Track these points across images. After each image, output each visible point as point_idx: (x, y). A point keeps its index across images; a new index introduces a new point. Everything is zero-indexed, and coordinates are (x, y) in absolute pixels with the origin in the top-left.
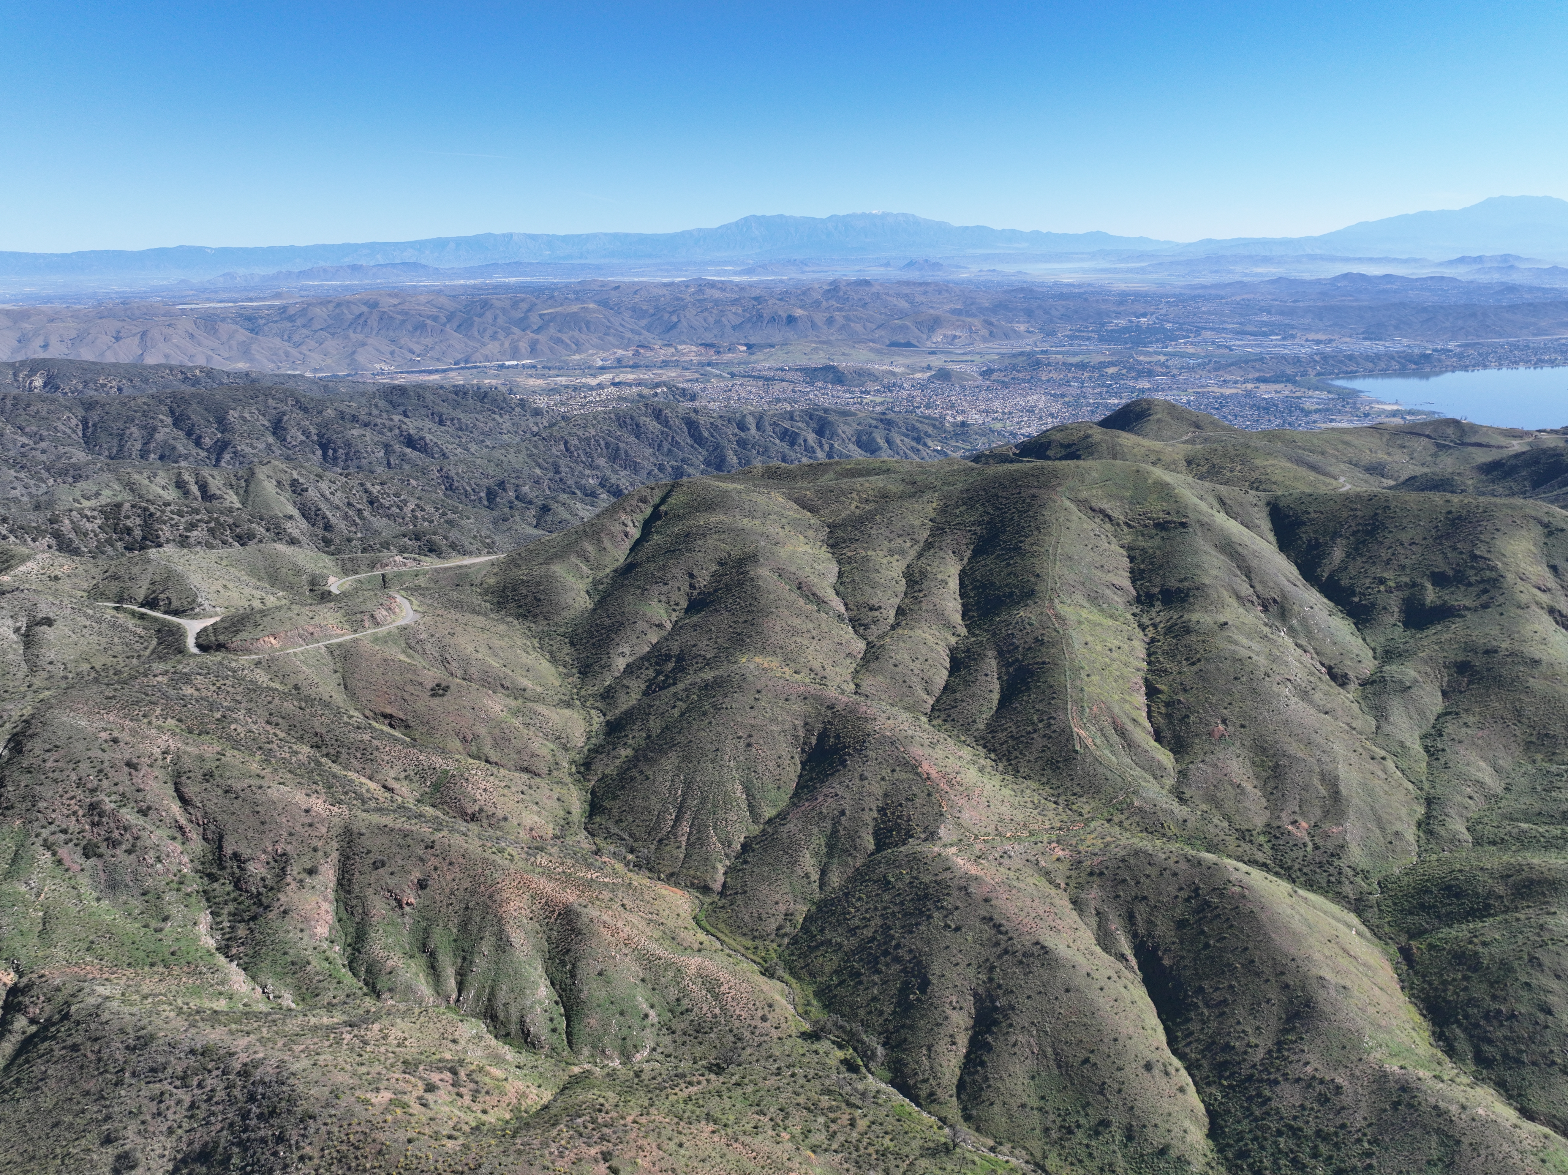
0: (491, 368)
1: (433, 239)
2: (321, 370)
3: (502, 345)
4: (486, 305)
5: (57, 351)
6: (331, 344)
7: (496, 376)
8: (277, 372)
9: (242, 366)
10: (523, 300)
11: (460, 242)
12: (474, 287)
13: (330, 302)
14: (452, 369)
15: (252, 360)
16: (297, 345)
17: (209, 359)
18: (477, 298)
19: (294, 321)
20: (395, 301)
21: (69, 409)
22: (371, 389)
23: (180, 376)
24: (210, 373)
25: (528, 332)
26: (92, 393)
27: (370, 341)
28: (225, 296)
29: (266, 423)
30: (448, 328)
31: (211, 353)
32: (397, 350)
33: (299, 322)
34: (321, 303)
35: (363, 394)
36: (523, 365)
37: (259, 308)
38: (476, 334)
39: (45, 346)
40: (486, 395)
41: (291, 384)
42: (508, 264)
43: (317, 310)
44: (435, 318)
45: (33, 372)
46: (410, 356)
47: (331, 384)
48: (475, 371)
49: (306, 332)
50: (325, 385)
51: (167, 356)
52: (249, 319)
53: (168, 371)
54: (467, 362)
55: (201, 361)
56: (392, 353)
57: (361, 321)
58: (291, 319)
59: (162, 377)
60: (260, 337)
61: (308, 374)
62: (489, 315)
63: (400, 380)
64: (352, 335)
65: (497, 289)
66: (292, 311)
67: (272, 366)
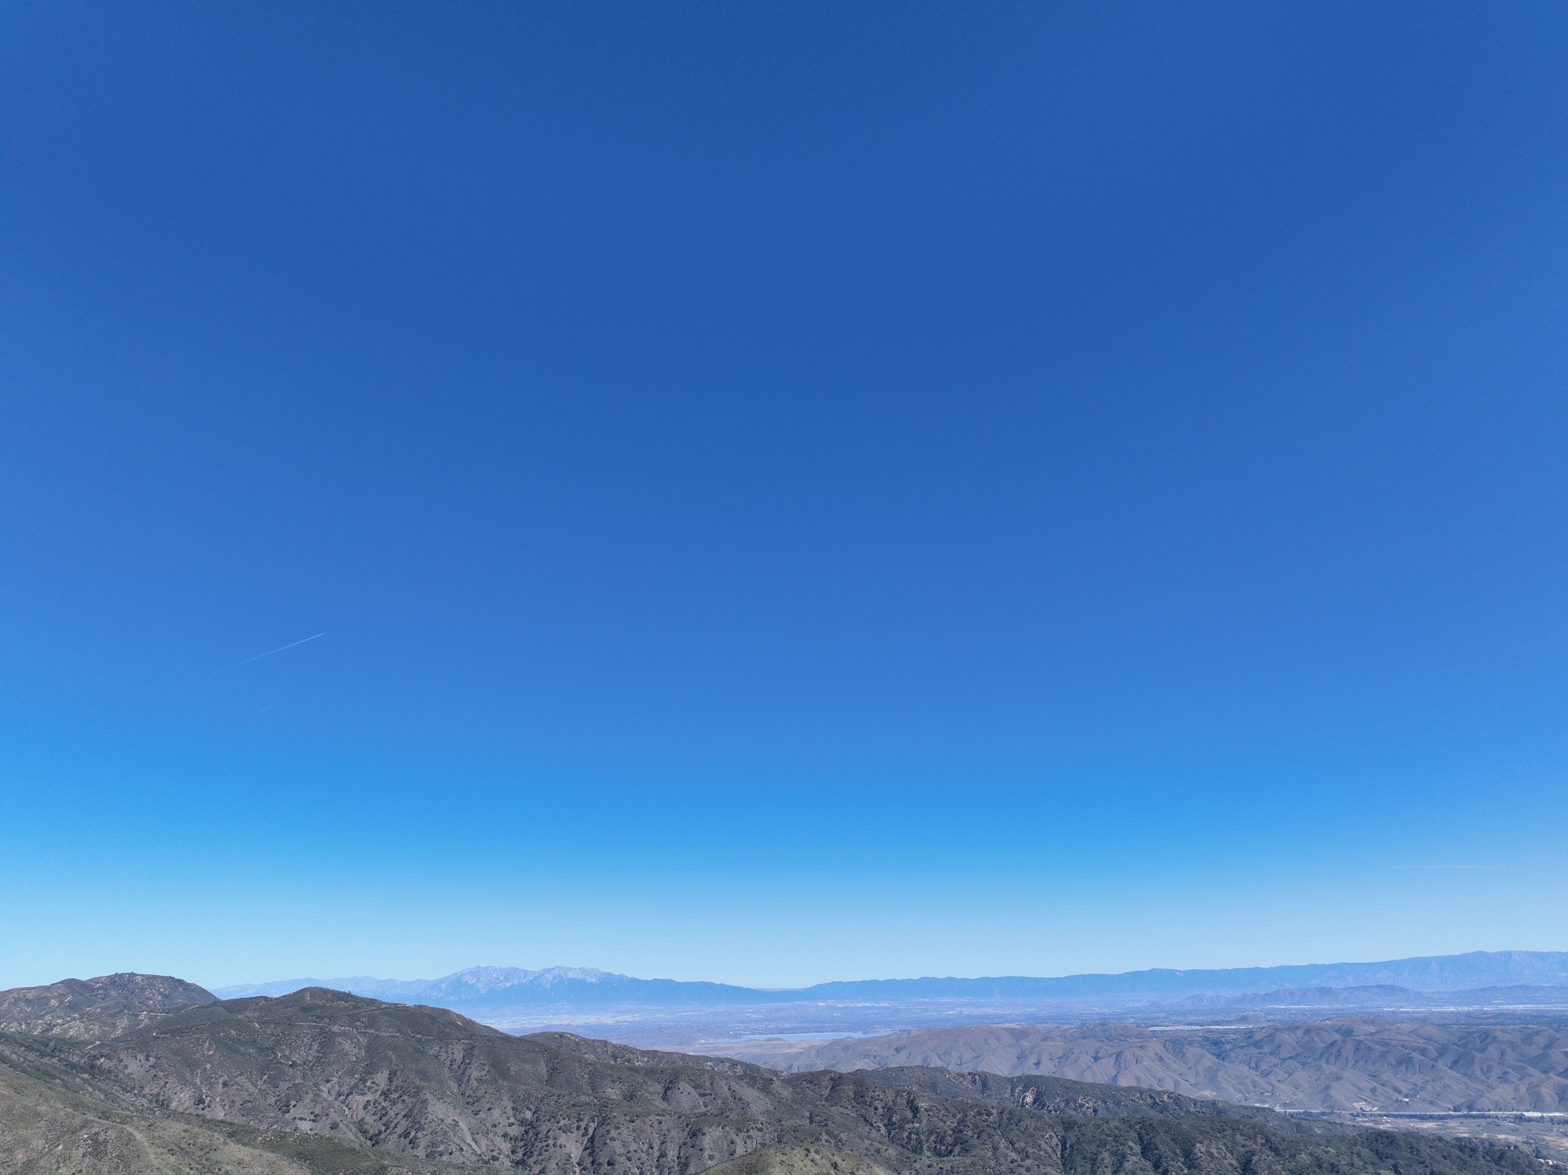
0: (1505, 1119)
1: (1410, 959)
2: (1291, 1105)
3: (1516, 1089)
4: (1486, 1037)
5: (1046, 1069)
6: (1302, 1076)
7: (1514, 1131)
8: (1244, 1103)
9: (1208, 1094)
10: (1538, 1033)
11: (1445, 962)
12: (1468, 1015)
13: (1298, 1028)
14: (1451, 1117)
15: (1218, 1088)
16: (1265, 1074)
17: (1176, 1084)
18: (1474, 1029)
19: (1261, 1047)
20: (1372, 1029)
21: (1052, 1127)
22: (1351, 1133)
23: (1149, 1101)
24: (1177, 1100)
25: (1551, 1074)
26: (1072, 1113)
27: (1345, 1074)
28: (1192, 1018)
29: (1234, 1162)
30: (1440, 1064)
31: (1179, 1078)
32: (1378, 1086)
33: (1266, 1049)
34: (1288, 1029)
35: (1342, 1139)
36: (1552, 1120)
37: (1226, 1032)
38: (1478, 1073)
39: (1037, 1064)
40: (1502, 1155)
41: (1259, 1119)
42: (1510, 988)
43: (1285, 1037)
44: (1423, 1051)
45: (1026, 1089)
46: (1395, 1096)
47: (1304, 1123)
48: (1483, 1122)
49: (1273, 1060)
50: (1298, 1123)
51: (1138, 1079)
52: (1216, 1043)
53: (1138, 1095)
54: (1470, 1108)
55: (1169, 1086)
56: (1373, 1090)
57: (1335, 1050)
58: (1258, 1044)
59: (1133, 1101)
60: (1226, 1064)
61: (1278, 1109)
62: (1493, 1051)
63: (1386, 1125)
64: (1324, 1066)
65: (1500, 1018)
66: (1258, 1036)
67: (1239, 1096)
